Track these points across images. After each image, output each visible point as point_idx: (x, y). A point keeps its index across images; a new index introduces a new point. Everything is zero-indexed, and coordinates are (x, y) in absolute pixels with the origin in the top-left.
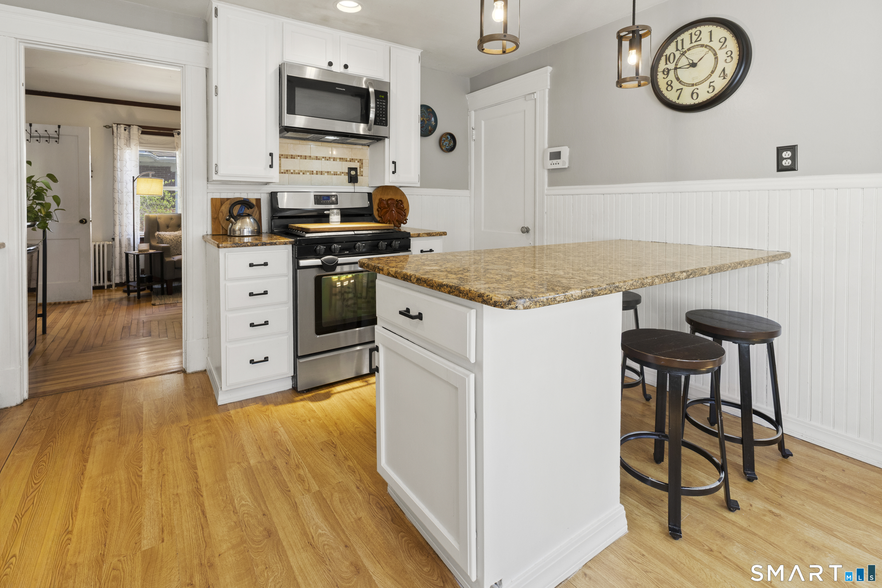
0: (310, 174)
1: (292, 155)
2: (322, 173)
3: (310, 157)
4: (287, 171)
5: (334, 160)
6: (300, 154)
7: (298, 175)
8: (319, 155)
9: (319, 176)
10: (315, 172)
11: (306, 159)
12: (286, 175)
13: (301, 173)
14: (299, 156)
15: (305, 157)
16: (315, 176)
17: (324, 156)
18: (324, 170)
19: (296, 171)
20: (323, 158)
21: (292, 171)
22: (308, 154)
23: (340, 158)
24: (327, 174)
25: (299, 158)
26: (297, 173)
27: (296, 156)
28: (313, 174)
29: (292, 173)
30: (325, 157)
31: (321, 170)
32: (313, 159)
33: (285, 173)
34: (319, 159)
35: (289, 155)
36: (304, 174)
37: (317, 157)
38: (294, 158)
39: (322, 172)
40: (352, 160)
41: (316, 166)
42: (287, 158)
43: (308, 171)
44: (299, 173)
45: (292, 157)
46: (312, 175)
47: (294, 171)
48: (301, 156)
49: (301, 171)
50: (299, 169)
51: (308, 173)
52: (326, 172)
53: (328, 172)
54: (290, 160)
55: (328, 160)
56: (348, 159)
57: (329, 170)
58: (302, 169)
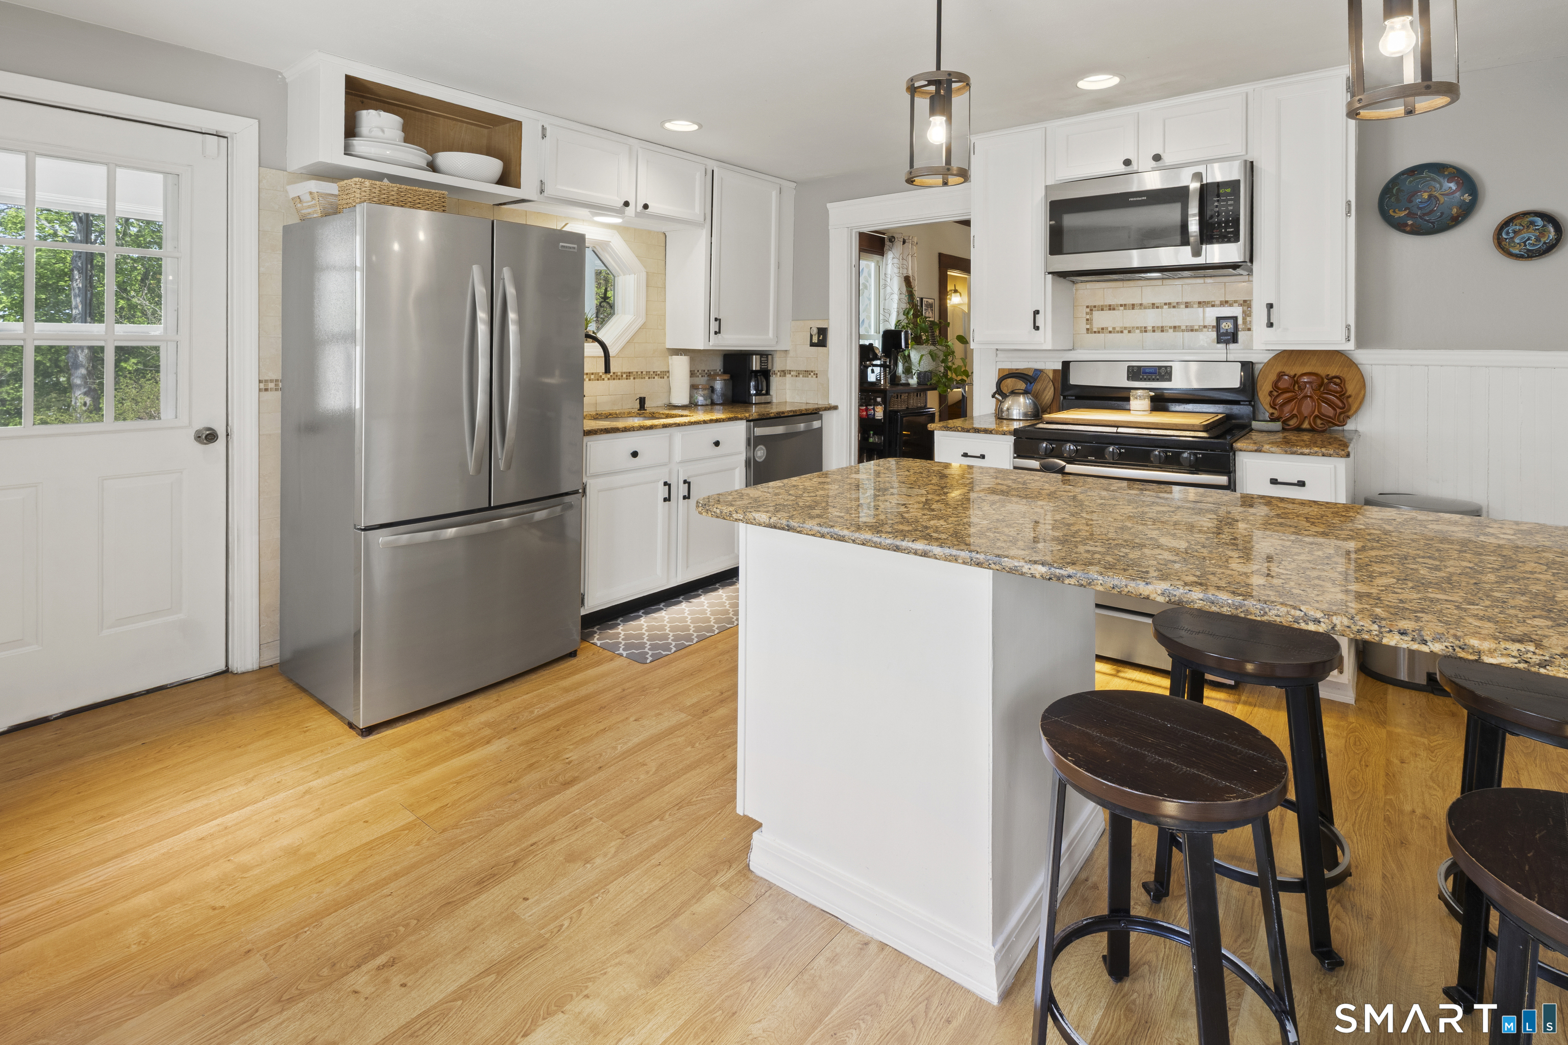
0: (1141, 332)
1: (1110, 306)
2: (1162, 330)
3: (1141, 305)
4: (1103, 329)
5: (1187, 307)
6: (1123, 303)
7: (1120, 334)
8: (1158, 300)
9: (1158, 334)
10: (1150, 328)
11: (1133, 309)
12: (1101, 335)
13: (1126, 332)
14: (1121, 305)
15: (1133, 306)
16: (1149, 335)
17: (1167, 301)
18: (1167, 323)
19: (1118, 329)
20: (1165, 304)
21: (1110, 329)
22: (1136, 301)
23: (1199, 303)
24: (1172, 330)
25: (1122, 308)
26: (1118, 332)
27: (1117, 305)
28: (1146, 331)
29: (1110, 332)
30: (1170, 304)
31: (1160, 325)
32: (1145, 308)
33: (1099, 332)
34: (1157, 307)
35: (1106, 306)
36: (1129, 332)
37: (1153, 304)
38: (1114, 309)
39: (1162, 327)
40: (1225, 303)
41: (1151, 318)
42: (1102, 310)
43: (1137, 328)
44: (1122, 332)
45: (1111, 308)
46: (1144, 334)
47: (1114, 328)
48: (1125, 305)
49: (1125, 328)
50: (1121, 325)
51: (1138, 331)
52: (1170, 327)
53: (1175, 327)
54: (1107, 314)
55: (1174, 307)
56: (1218, 303)
57: (1177, 324)
58: (1127, 325)
